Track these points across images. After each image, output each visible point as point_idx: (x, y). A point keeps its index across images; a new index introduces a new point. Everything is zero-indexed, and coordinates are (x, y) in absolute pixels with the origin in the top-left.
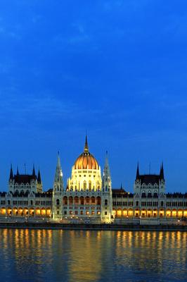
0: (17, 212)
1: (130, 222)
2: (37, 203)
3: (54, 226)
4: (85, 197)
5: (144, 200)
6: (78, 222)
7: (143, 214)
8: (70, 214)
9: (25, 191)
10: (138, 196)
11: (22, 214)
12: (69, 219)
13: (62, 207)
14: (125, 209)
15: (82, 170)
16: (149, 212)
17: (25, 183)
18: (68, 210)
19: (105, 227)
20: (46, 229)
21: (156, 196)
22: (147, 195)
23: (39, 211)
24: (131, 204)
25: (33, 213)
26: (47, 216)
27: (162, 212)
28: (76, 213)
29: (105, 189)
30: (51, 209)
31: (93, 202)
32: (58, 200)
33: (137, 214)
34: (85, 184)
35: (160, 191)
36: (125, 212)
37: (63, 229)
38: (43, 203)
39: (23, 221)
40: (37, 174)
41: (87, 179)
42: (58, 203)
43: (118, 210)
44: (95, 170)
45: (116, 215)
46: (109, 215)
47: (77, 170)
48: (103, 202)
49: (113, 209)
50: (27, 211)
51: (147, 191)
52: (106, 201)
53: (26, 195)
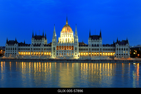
0: (35, 54)
1: (87, 58)
2: (45, 49)
3: (52, 61)
4: (64, 46)
5: (93, 48)
6: (63, 58)
7: (93, 54)
8: (60, 54)
9: (39, 43)
10: (90, 46)
11: (38, 55)
12: (59, 57)
13: (56, 51)
14: (84, 52)
15: (65, 33)
16: (95, 53)
17: (39, 40)
18: (59, 53)
19: (75, 61)
20: (49, 62)
21: (98, 45)
22: (94, 45)
23: (45, 53)
24: (87, 49)
25: (43, 54)
26: (49, 56)
27: (101, 53)
28: (62, 54)
29: (76, 42)
30: (51, 52)
31: (70, 48)
32: (54, 48)
33: (90, 55)
34: (66, 40)
35: (100, 43)
36: (84, 54)
37: (56, 62)
38: (47, 49)
39: (38, 58)
40: (44, 35)
41: (67, 38)
42: (54, 49)
43: (82, 52)
44: (71, 33)
45: (80, 55)
46: (77, 55)
47: (63, 33)
48: (74, 49)
49: (79, 52)
50: (40, 53)
51: (94, 43)
52: (76, 48)
53: (40, 45)
